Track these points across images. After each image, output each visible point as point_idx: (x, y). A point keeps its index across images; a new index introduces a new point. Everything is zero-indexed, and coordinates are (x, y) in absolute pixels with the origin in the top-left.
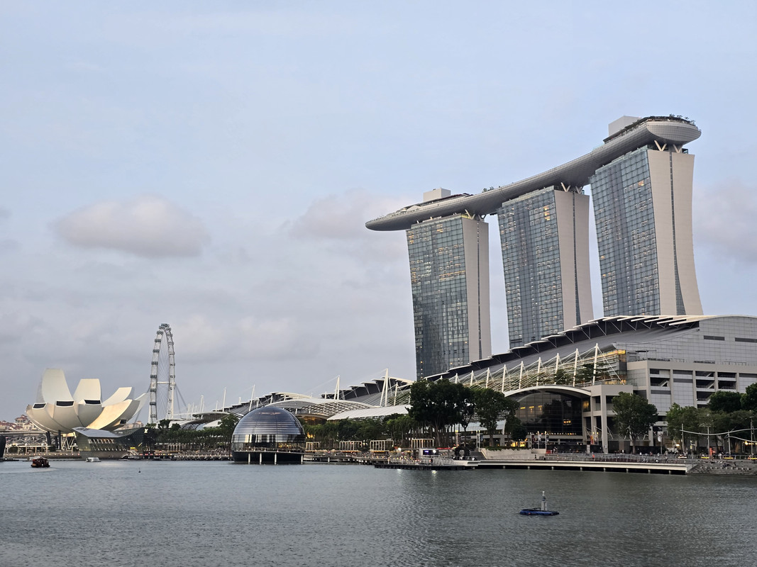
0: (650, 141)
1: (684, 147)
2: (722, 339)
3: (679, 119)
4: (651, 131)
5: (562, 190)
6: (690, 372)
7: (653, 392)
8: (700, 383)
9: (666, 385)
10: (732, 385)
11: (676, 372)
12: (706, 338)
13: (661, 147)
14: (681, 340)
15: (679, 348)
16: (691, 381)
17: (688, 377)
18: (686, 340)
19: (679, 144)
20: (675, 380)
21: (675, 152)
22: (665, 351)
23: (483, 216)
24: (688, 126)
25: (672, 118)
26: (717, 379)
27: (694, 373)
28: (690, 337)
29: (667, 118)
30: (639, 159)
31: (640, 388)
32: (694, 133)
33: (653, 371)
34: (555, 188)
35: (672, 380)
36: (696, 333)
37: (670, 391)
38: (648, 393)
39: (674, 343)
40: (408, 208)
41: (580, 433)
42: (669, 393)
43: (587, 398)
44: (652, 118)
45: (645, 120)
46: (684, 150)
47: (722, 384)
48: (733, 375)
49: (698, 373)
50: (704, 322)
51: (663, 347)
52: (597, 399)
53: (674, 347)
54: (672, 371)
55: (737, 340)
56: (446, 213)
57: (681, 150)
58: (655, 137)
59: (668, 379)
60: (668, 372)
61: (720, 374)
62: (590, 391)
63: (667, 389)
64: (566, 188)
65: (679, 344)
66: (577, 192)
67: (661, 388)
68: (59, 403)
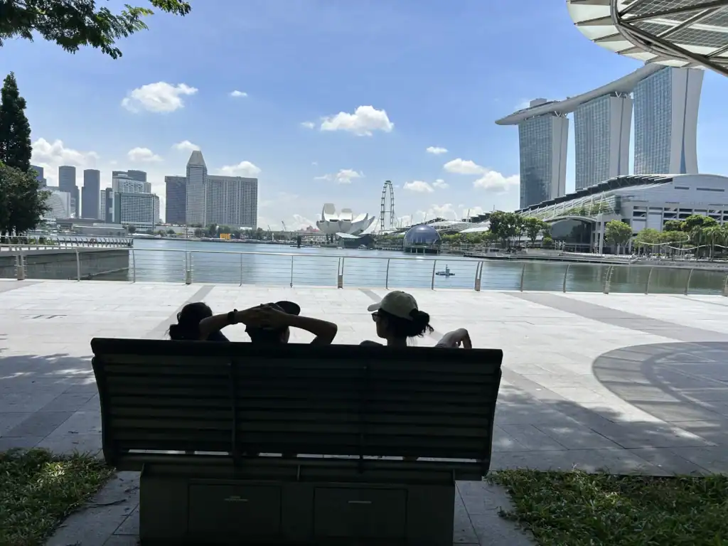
2: (687, 188)
6: (661, 209)
7: (634, 220)
11: (651, 208)
12: (676, 188)
14: (659, 189)
15: (657, 194)
16: (661, 214)
17: (660, 211)
18: (663, 190)
22: (647, 196)
23: (566, 115)
26: (679, 213)
27: (664, 209)
28: (665, 187)
30: (665, 74)
31: (627, 217)
33: (635, 208)
34: (611, 96)
35: (648, 213)
36: (670, 185)
37: (646, 220)
38: (631, 220)
39: (654, 191)
40: (520, 111)
41: (589, 242)
43: (594, 223)
47: (681, 216)
48: (690, 210)
50: (675, 179)
51: (646, 193)
52: (600, 223)
53: (654, 194)
54: (648, 208)
55: (698, 189)
56: (543, 114)
59: (645, 213)
61: (681, 210)
62: (596, 219)
63: (644, 218)
64: (618, 95)
65: (657, 191)
66: (625, 97)
67: (640, 218)
68: (331, 220)
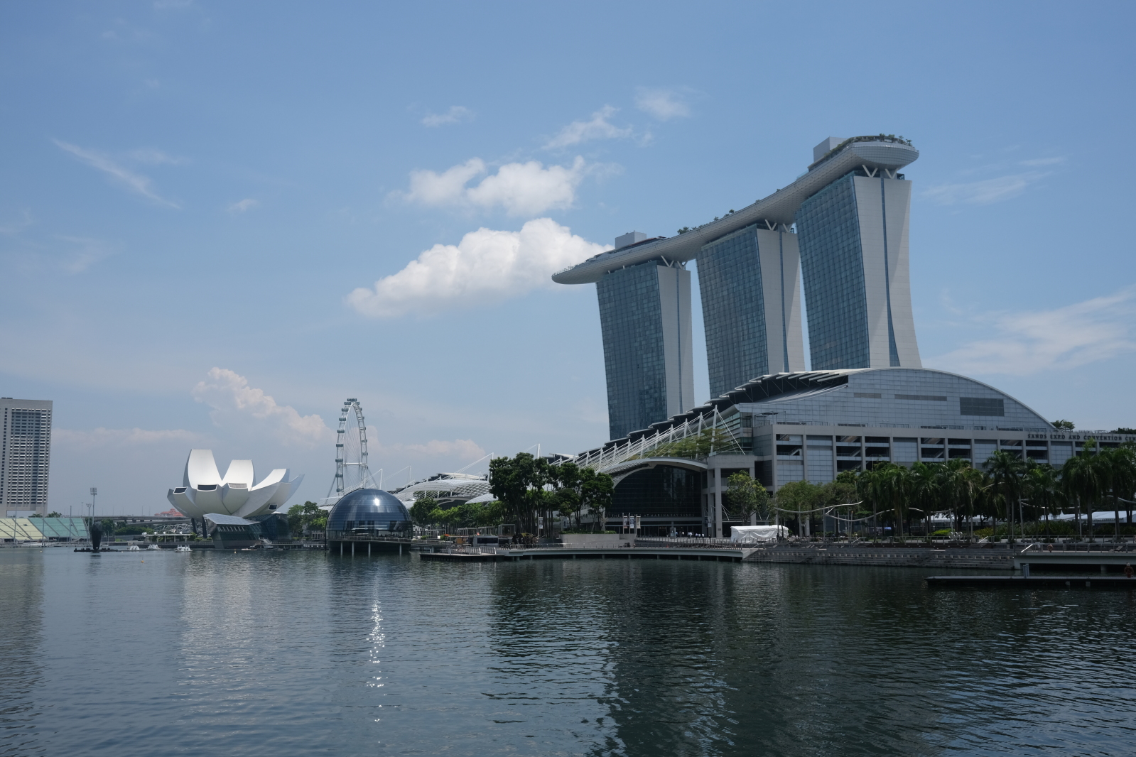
0: (858, 167)
1: (899, 172)
2: (879, 396)
3: (893, 139)
4: (857, 154)
5: (767, 229)
7: (780, 463)
8: (841, 451)
9: (797, 454)
10: (885, 451)
12: (857, 395)
13: (871, 173)
14: (825, 399)
15: (822, 408)
16: (830, 448)
17: (828, 443)
18: (831, 400)
19: (892, 169)
20: (810, 447)
21: (889, 178)
22: (802, 412)
23: (683, 263)
24: (902, 146)
25: (882, 138)
26: (864, 445)
27: (834, 439)
28: (835, 394)
29: (877, 137)
30: (846, 187)
31: (766, 458)
32: (911, 156)
34: (759, 227)
35: (805, 447)
36: (845, 391)
37: (803, 461)
38: (775, 463)
39: (814, 403)
40: (597, 256)
41: (699, 515)
42: (802, 463)
44: (859, 139)
45: (850, 141)
46: (899, 176)
47: (870, 452)
48: (886, 440)
49: (838, 439)
50: (852, 377)
52: (713, 473)
53: (815, 408)
54: (805, 437)
55: (898, 397)
56: (640, 262)
57: (895, 175)
58: (865, 162)
59: (801, 447)
60: (800, 438)
61: (868, 439)
62: (707, 464)
63: (799, 458)
64: (772, 227)
65: (821, 403)
66: (785, 231)
67: (792, 457)
68: (201, 487)
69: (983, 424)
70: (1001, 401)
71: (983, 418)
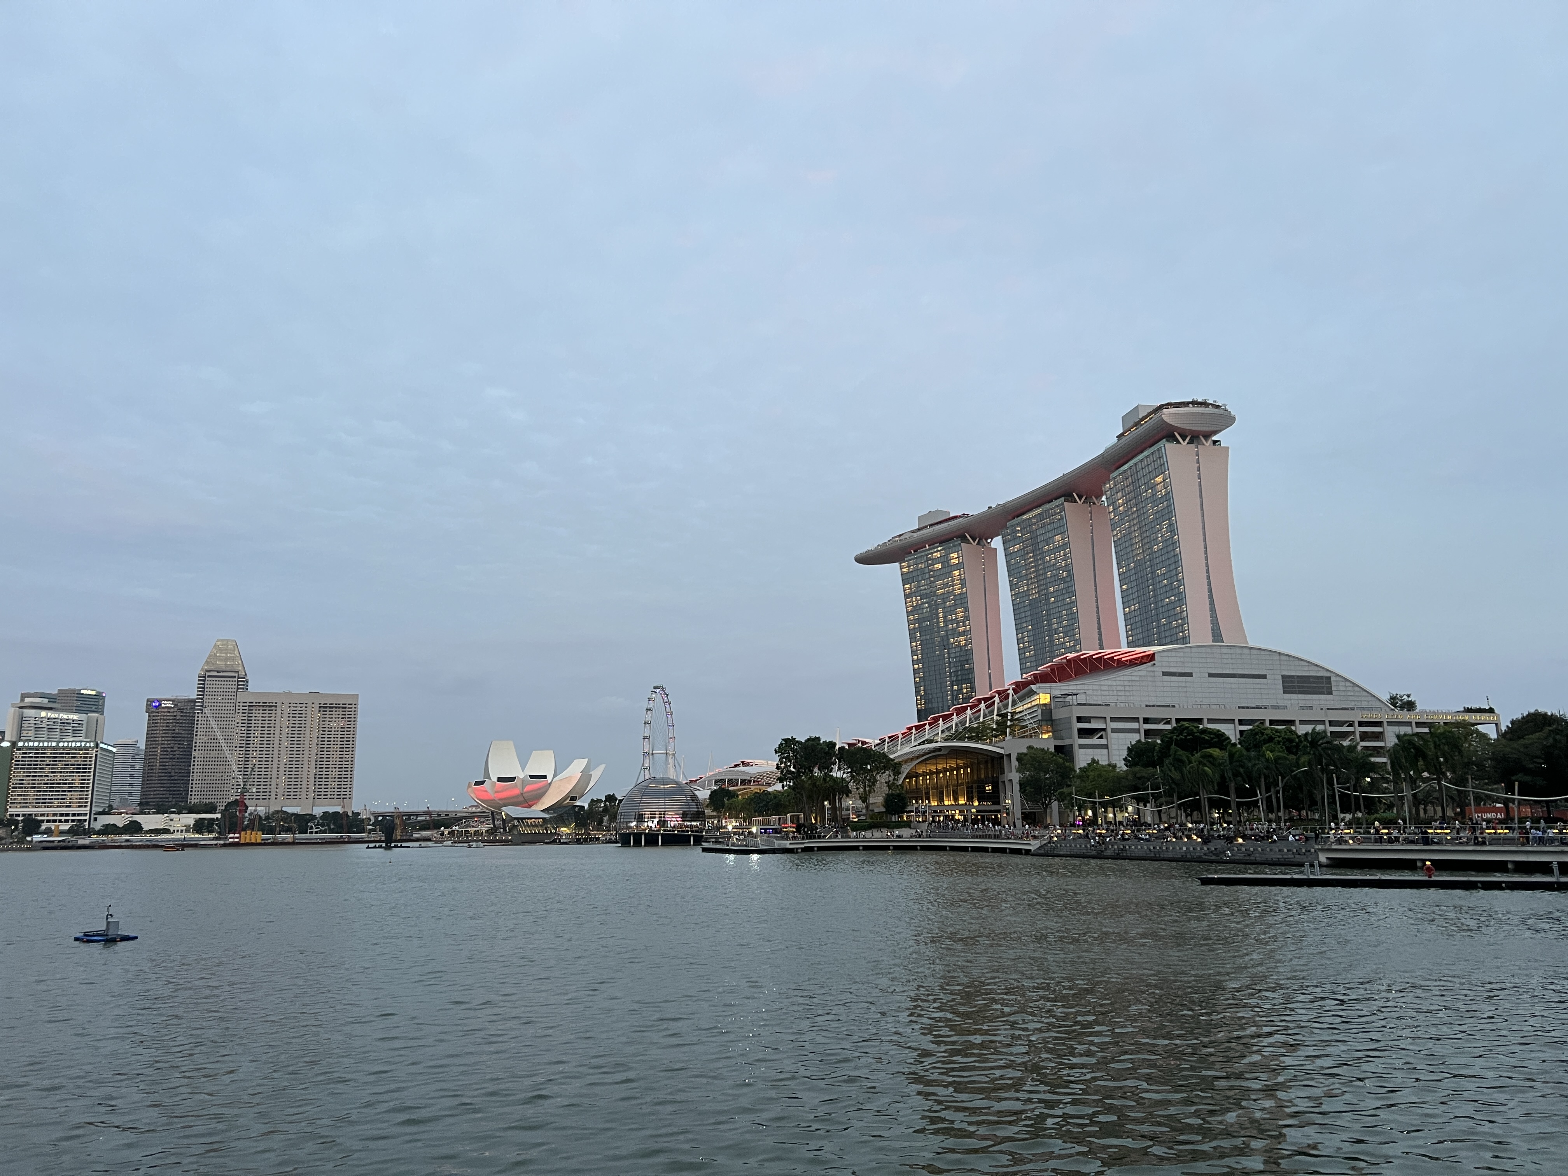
0: (1170, 434)
1: (1215, 438)
2: (1190, 675)
3: (1204, 404)
4: (1168, 421)
5: (1076, 502)
6: (1136, 720)
7: (1081, 746)
8: (1148, 734)
9: (1101, 737)
11: (1113, 719)
12: (1165, 674)
13: (1184, 439)
14: (1130, 678)
15: (1127, 688)
16: (1136, 731)
17: (1135, 725)
18: (1137, 679)
19: (1207, 436)
20: (1114, 731)
21: (1204, 444)
22: (1106, 693)
23: (989, 541)
24: (1217, 411)
25: (1195, 403)
27: (1141, 721)
28: (1142, 673)
29: (1189, 403)
30: (1157, 455)
31: (1067, 742)
32: (1226, 419)
33: (1079, 720)
34: (1067, 500)
35: (1109, 731)
36: (1152, 669)
37: (1107, 745)
38: (1076, 747)
39: (1119, 683)
40: (900, 536)
42: (1106, 747)
43: (1001, 756)
44: (1170, 405)
45: (1161, 407)
46: (1215, 442)
48: (1199, 721)
49: (1146, 721)
50: (1162, 654)
51: (1104, 688)
52: (1009, 756)
53: (1119, 688)
54: (1108, 719)
55: (1211, 675)
56: (944, 540)
57: (1210, 442)
58: (1177, 429)
59: (1104, 730)
60: (1103, 720)
61: (1179, 721)
62: (1003, 748)
63: (1103, 742)
64: (1080, 500)
65: (1126, 683)
66: (1094, 503)
67: (1094, 741)
68: (501, 779)
69: (1309, 704)
70: (1329, 678)
71: (1309, 696)
